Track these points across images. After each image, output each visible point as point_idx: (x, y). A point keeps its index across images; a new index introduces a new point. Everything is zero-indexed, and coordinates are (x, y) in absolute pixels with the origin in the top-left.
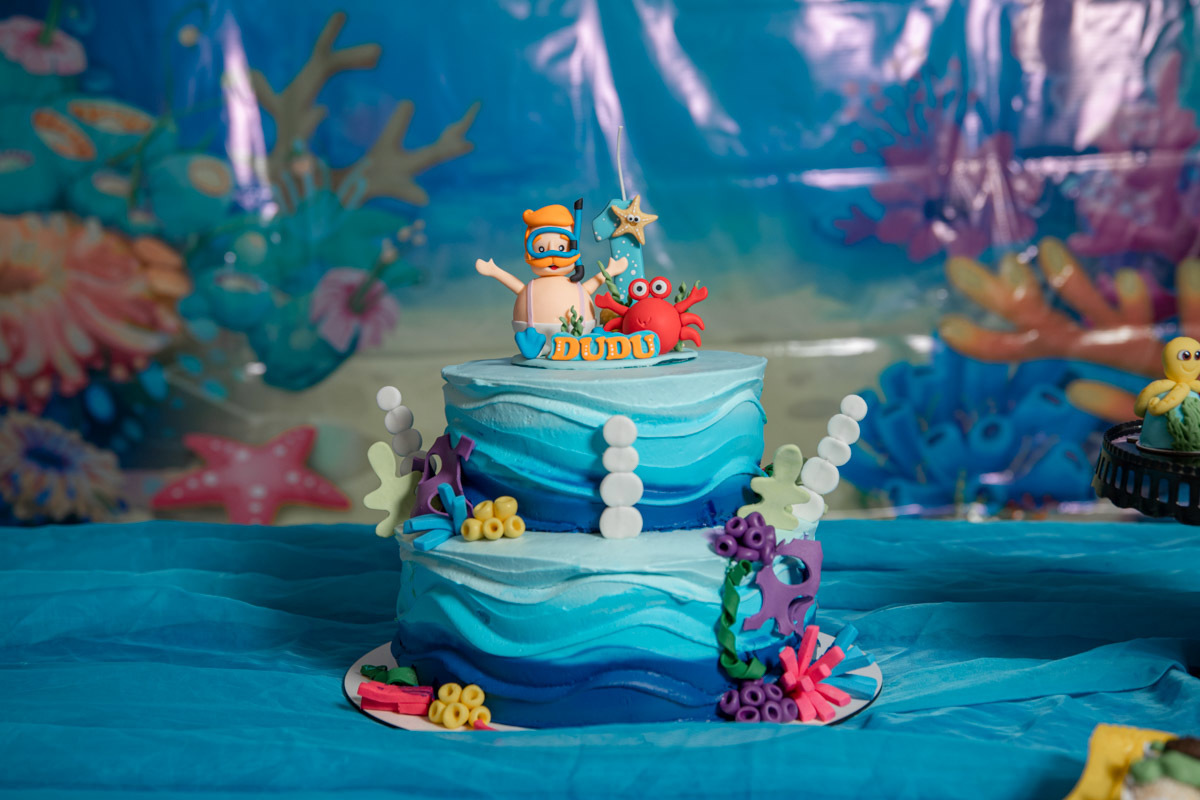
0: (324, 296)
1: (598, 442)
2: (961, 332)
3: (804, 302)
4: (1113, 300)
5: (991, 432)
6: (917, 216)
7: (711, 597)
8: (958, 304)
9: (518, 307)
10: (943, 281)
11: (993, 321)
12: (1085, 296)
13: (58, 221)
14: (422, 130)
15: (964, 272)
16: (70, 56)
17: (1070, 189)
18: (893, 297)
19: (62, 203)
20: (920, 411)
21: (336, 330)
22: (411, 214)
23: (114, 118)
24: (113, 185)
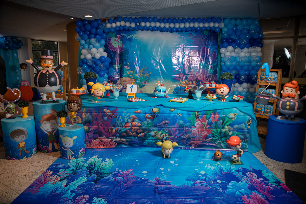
0: (143, 82)
1: (161, 89)
2: (181, 85)
3: (171, 83)
4: (190, 83)
5: (182, 91)
6: (178, 78)
7: (164, 94)
8: (181, 83)
9: (158, 85)
10: (180, 82)
11: (182, 84)
12: (188, 83)
13: (128, 78)
14: (149, 72)
15: (181, 81)
16: (129, 68)
17: (187, 77)
18: (177, 83)
19: (128, 77)
20: (178, 90)
21: (144, 84)
22: (148, 77)
23: (131, 72)
24: (131, 76)
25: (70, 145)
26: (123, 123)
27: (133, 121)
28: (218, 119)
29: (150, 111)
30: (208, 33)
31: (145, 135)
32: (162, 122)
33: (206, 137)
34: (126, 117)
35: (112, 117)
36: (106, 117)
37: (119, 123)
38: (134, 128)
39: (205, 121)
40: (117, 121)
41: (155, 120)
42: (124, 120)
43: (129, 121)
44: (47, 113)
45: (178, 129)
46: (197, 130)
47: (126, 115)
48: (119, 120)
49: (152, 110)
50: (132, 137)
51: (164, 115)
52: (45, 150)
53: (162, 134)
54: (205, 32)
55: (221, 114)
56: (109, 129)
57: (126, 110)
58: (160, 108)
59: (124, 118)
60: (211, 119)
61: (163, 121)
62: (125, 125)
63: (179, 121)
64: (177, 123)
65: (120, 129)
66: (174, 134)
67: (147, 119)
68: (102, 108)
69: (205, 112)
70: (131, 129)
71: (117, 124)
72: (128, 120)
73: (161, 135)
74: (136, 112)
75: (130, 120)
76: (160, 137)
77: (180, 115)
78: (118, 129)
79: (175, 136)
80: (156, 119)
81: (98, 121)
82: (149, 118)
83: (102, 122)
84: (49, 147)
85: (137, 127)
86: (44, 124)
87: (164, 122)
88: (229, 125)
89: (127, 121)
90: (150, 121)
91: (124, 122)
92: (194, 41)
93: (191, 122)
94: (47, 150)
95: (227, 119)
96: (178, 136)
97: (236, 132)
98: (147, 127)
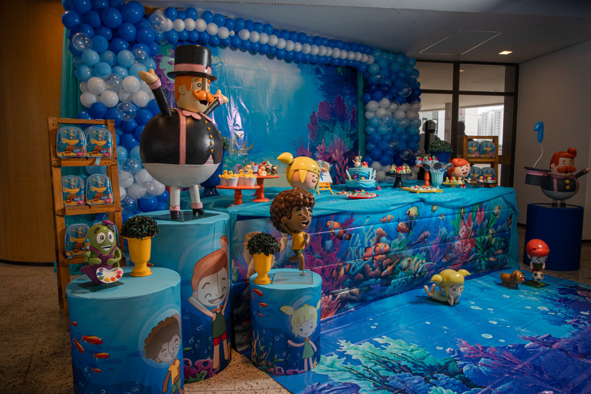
0: (235, 167)
7: (375, 183)
22: (246, 156)
25: (312, 327)
26: (361, 249)
27: (378, 241)
28: (484, 218)
29: (405, 215)
30: (343, 72)
31: (394, 268)
32: (420, 235)
33: (470, 253)
34: (366, 234)
35: (341, 238)
36: (331, 241)
37: (352, 250)
38: (378, 257)
39: (470, 225)
40: (351, 248)
41: (411, 233)
42: (362, 242)
43: (372, 243)
44: (213, 249)
45: (439, 246)
46: (460, 243)
47: (366, 231)
48: (355, 244)
49: (408, 212)
50: (372, 280)
51: (423, 220)
52: (199, 373)
53: (418, 260)
54: (339, 69)
55: (487, 208)
56: (333, 270)
57: (368, 217)
58: (419, 207)
59: (364, 236)
60: (476, 220)
61: (422, 232)
62: (364, 254)
63: (442, 229)
64: (439, 234)
65: (353, 265)
66: (434, 257)
67: (400, 233)
68: (325, 218)
69: (471, 208)
70: (371, 263)
71: (349, 254)
72: (371, 240)
73: (416, 263)
74: (385, 218)
75: (373, 241)
76: (415, 267)
77: (443, 216)
78: (351, 265)
79: (434, 262)
80: (413, 229)
81: (313, 254)
82: (403, 231)
83: (321, 254)
84: (212, 358)
85: (382, 254)
86: (203, 288)
87: (422, 236)
88: (494, 227)
89: (369, 243)
90: (403, 236)
91: (363, 246)
92: (322, 83)
93: (455, 229)
94: (208, 370)
95: (492, 216)
96: (438, 260)
97: (499, 238)
98: (398, 251)
